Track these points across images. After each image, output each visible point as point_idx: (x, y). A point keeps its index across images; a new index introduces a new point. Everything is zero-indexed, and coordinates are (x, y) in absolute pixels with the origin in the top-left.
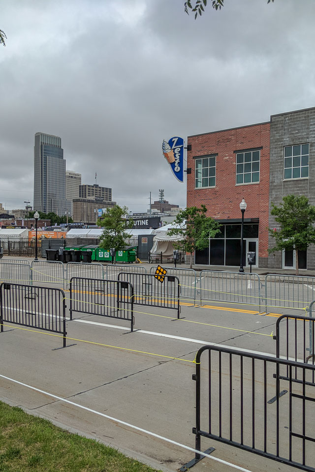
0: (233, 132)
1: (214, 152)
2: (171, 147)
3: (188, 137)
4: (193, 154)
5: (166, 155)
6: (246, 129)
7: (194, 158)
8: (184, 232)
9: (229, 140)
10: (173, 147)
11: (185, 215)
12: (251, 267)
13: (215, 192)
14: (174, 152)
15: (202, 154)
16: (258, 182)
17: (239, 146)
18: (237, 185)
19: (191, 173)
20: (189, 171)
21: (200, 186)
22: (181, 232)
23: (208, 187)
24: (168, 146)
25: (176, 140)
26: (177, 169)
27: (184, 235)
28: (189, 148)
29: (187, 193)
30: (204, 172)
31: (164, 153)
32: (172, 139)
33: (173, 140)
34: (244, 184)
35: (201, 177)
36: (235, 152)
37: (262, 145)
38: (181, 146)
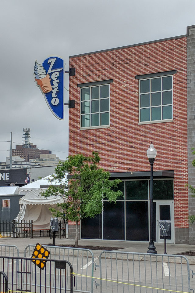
0: (134, 50)
1: (107, 77)
2: (47, 71)
3: (71, 57)
4: (78, 81)
5: (39, 83)
6: (152, 46)
7: (78, 85)
8: (66, 190)
9: (128, 61)
10: (50, 71)
11: (67, 167)
12: (165, 243)
13: (109, 134)
14: (50, 77)
15: (90, 81)
16: (171, 120)
17: (143, 70)
18: (141, 123)
19: (74, 107)
20: (71, 104)
21: (88, 125)
22: (62, 192)
23: (100, 127)
24: (42, 70)
25: (53, 61)
26: (55, 101)
27: (67, 195)
28: (72, 72)
29: (70, 135)
30: (93, 106)
31: (36, 79)
32: (47, 60)
33: (49, 61)
34: (150, 122)
35: (88, 113)
36: (136, 77)
37: (175, 67)
38: (60, 70)
